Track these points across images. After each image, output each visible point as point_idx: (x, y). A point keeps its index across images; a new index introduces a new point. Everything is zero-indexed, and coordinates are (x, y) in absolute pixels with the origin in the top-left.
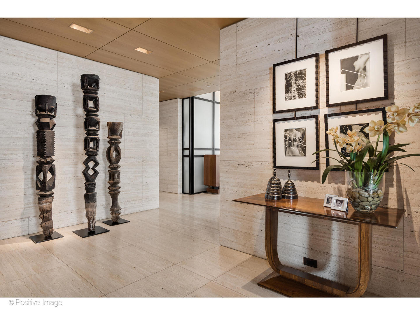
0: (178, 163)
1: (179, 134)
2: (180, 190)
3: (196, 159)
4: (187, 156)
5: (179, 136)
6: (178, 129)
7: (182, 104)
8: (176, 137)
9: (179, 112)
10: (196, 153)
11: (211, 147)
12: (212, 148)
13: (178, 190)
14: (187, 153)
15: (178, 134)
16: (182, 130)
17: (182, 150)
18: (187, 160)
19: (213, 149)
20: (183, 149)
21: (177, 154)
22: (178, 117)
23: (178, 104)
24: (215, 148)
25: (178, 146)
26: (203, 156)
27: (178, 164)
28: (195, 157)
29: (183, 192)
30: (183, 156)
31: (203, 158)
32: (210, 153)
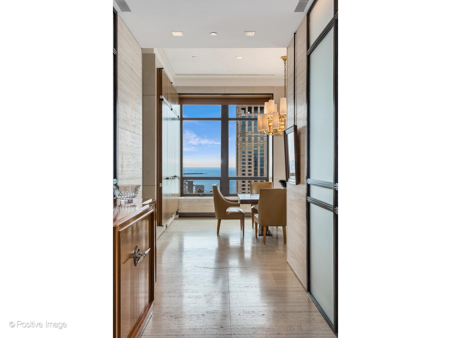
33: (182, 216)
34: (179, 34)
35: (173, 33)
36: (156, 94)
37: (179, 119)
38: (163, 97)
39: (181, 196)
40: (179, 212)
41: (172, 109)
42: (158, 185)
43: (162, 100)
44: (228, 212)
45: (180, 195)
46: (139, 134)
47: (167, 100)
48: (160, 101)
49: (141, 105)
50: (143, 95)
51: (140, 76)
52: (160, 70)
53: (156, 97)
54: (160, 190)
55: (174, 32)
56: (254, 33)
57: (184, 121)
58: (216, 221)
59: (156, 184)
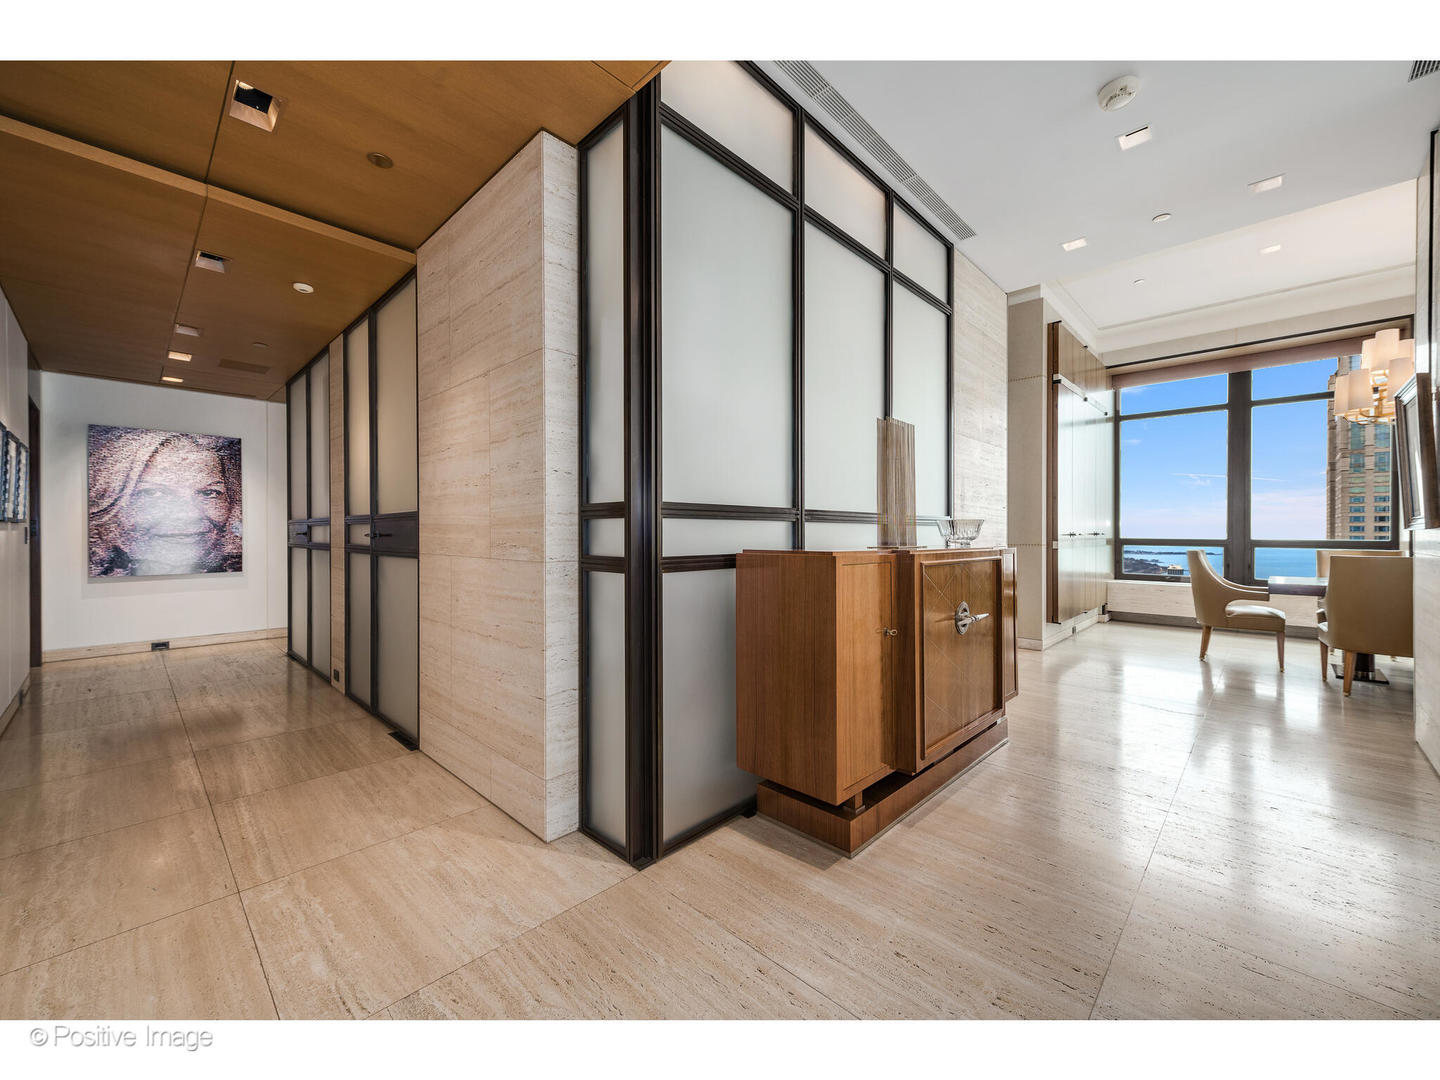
0: (548, 612)
1: (549, 399)
2: (560, 812)
3: (674, 586)
4: (611, 564)
5: (548, 412)
6: (541, 364)
7: (574, 182)
8: (532, 426)
9: (546, 231)
10: (678, 538)
11: (780, 499)
12: (790, 506)
13: (543, 817)
14: (611, 538)
15: (541, 397)
16: (575, 371)
17: (575, 519)
18: (611, 589)
19: (797, 514)
20: (589, 513)
21: (539, 549)
22: (540, 271)
23: (540, 175)
24: (810, 502)
25: (543, 488)
26: (728, 561)
27: (542, 624)
28: (669, 570)
29: (588, 827)
30: (589, 564)
31: (733, 572)
32: (773, 536)
33: (1117, 618)
34: (1080, 243)
35: (1065, 246)
36: (1045, 373)
37: (1108, 420)
38: (1060, 376)
39: (1116, 578)
40: (1109, 608)
41: (1086, 400)
42: (1049, 545)
43: (1059, 381)
44: (1230, 613)
45: (1113, 576)
46: (1000, 446)
47: (1073, 381)
48: (1054, 385)
49: (1006, 394)
50: (1010, 380)
51: (1004, 342)
52: (1054, 328)
53: (1044, 380)
54: (1053, 555)
55: (1069, 242)
56: (1280, 179)
57: (1123, 424)
58: (1198, 637)
59: (1044, 542)
